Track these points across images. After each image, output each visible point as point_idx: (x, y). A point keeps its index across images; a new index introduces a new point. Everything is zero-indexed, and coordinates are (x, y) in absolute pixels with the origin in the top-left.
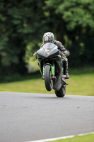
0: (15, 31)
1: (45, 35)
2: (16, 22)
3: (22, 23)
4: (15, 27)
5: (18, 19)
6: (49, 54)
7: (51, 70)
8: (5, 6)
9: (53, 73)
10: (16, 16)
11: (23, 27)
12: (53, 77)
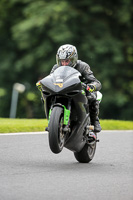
1: (61, 49)
6: (61, 87)
7: (62, 115)
9: (66, 120)
12: (66, 129)
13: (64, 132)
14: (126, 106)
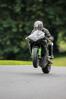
0: (50, 23)
1: (36, 23)
2: (51, 17)
3: (55, 18)
4: (50, 20)
5: (52, 15)
6: (37, 39)
8: (43, 6)
9: (40, 54)
10: (51, 13)
11: (56, 21)
13: (39, 59)
14: (18, 53)
